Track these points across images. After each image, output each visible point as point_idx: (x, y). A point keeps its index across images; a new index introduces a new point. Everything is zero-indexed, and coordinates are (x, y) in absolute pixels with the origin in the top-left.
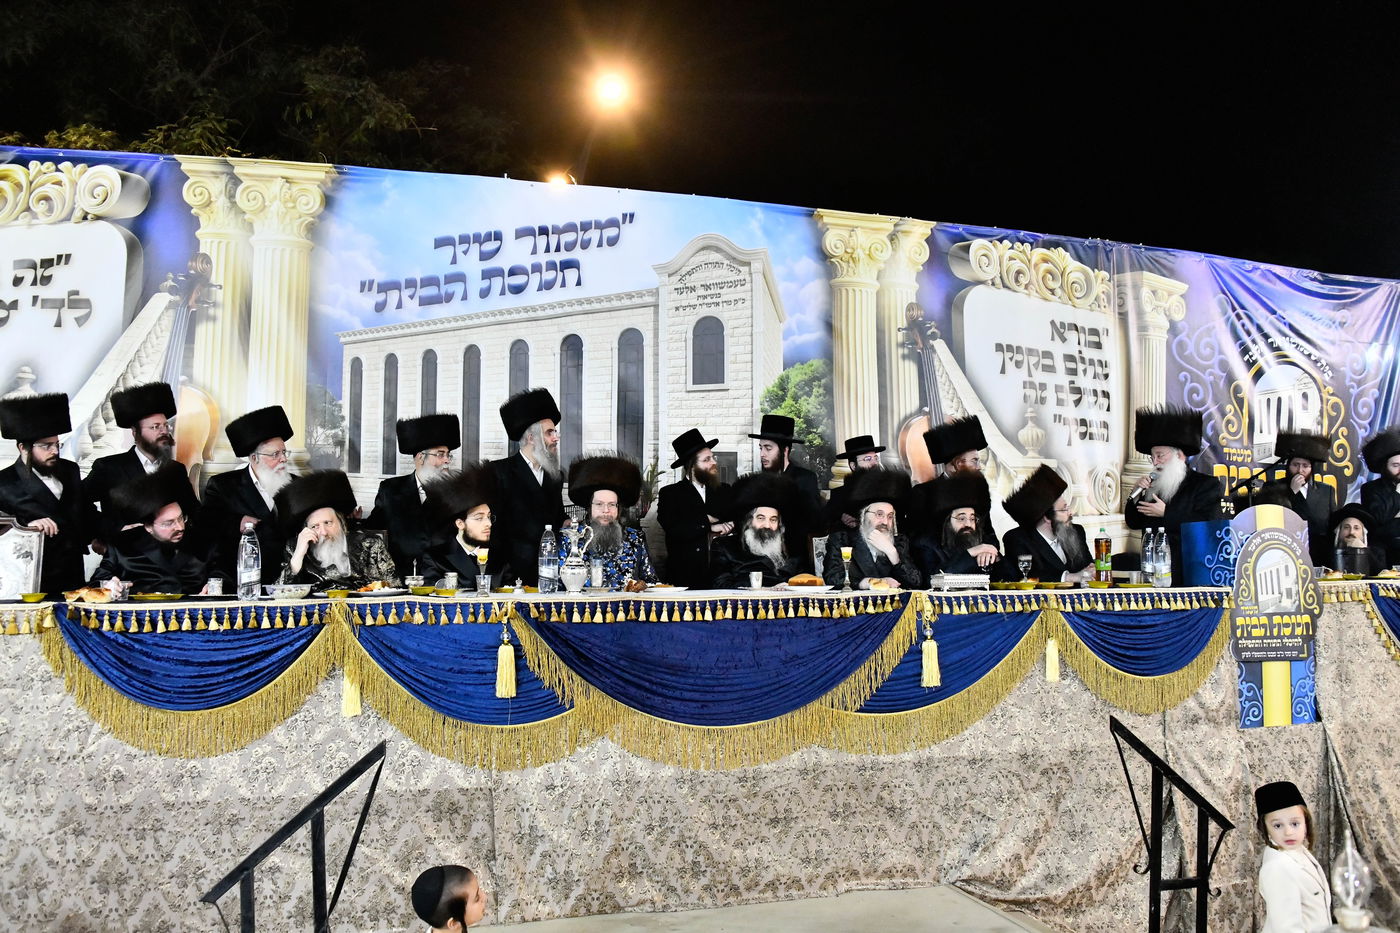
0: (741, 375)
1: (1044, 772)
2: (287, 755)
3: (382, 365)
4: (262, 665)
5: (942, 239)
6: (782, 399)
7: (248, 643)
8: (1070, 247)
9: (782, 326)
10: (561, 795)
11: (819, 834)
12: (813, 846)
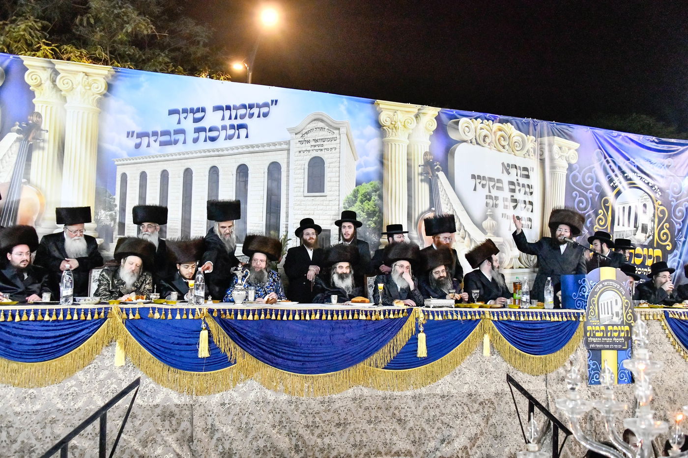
0: (333, 189)
1: (481, 403)
2: (84, 387)
3: (138, 178)
4: (72, 339)
5: (444, 117)
6: (355, 202)
7: (65, 327)
8: (514, 123)
9: (356, 163)
10: (228, 408)
11: (361, 432)
12: (358, 439)
